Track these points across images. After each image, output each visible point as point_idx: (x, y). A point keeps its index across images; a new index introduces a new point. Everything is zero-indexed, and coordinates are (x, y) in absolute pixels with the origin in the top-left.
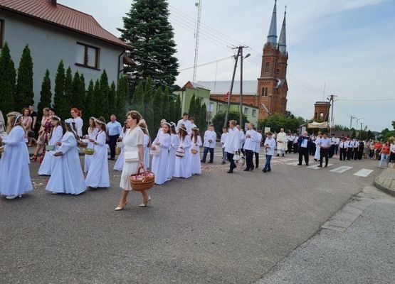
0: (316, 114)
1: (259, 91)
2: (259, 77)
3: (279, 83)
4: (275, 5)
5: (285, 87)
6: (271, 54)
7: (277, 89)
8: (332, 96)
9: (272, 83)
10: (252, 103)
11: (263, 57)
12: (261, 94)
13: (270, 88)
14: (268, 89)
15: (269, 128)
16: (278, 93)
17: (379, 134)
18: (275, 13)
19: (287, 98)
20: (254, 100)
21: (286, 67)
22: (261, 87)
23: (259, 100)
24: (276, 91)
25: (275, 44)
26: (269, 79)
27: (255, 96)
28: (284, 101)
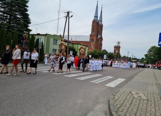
0: (115, 50)
1: (90, 40)
2: (91, 34)
3: (99, 37)
4: (97, 4)
5: (101, 39)
6: (95, 24)
7: (98, 39)
8: (119, 42)
9: (96, 36)
10: (87, 45)
11: (92, 25)
12: (91, 41)
13: (95, 38)
14: (94, 39)
15: (91, 56)
16: (98, 41)
17: (140, 59)
18: (97, 7)
19: (102, 43)
20: (88, 44)
21: (102, 30)
22: (91, 38)
23: (90, 43)
24: (97, 40)
25: (97, 20)
26: (95, 35)
27: (89, 42)
28: (101, 45)
